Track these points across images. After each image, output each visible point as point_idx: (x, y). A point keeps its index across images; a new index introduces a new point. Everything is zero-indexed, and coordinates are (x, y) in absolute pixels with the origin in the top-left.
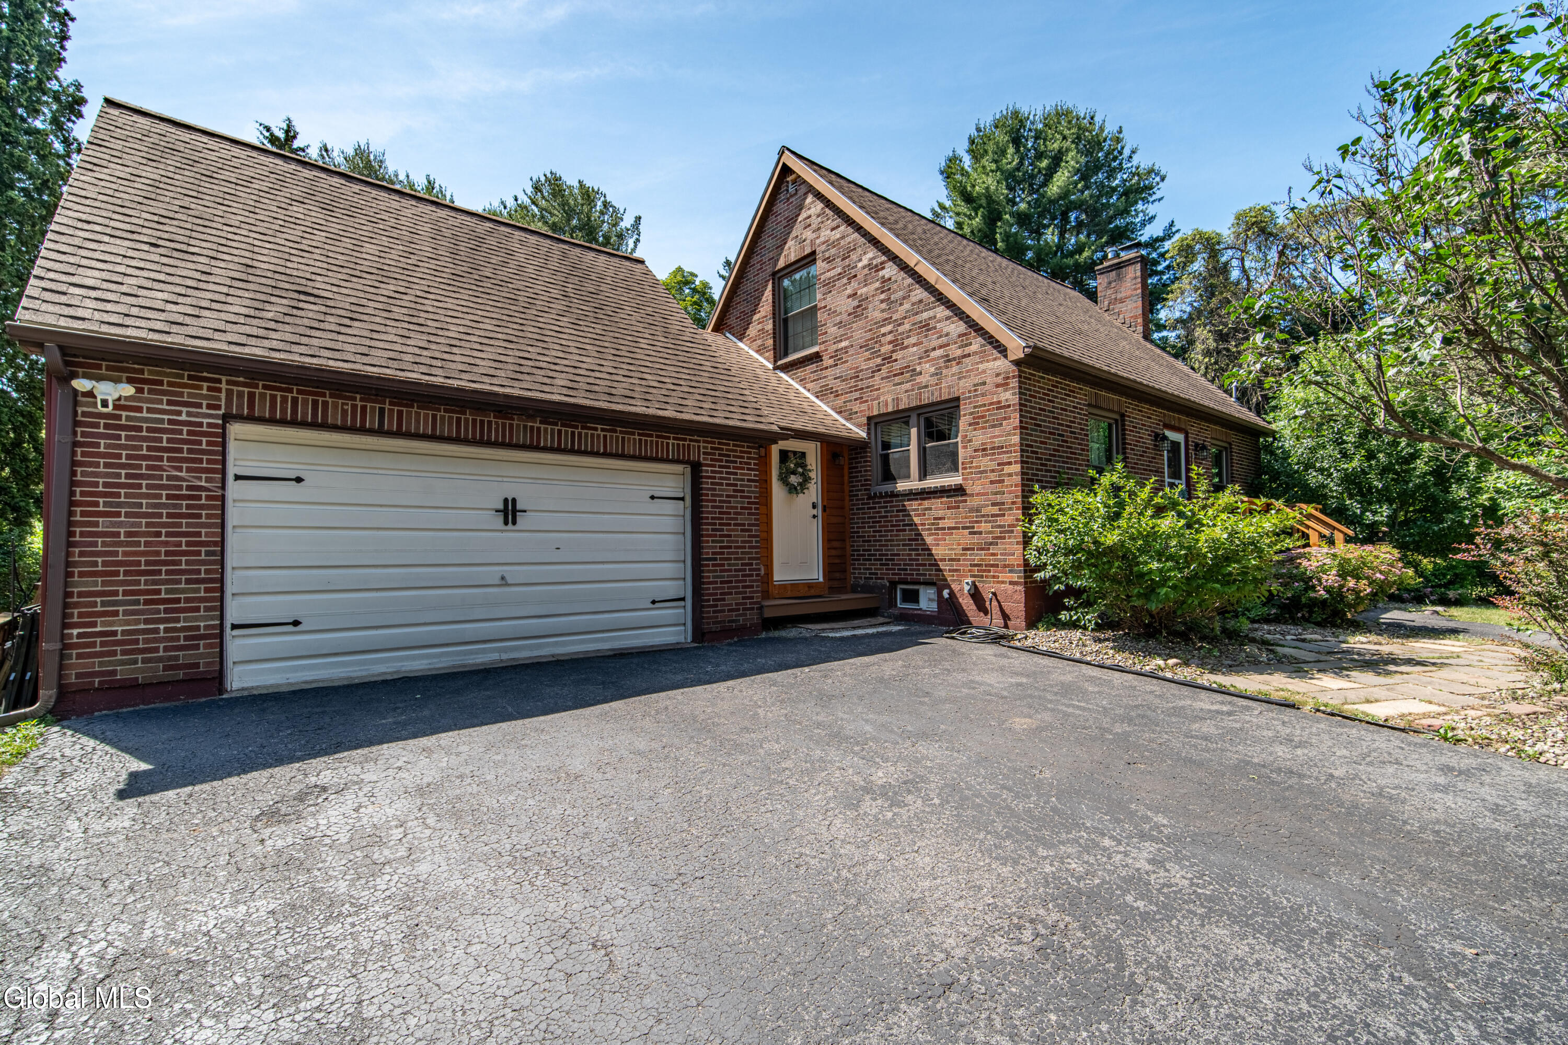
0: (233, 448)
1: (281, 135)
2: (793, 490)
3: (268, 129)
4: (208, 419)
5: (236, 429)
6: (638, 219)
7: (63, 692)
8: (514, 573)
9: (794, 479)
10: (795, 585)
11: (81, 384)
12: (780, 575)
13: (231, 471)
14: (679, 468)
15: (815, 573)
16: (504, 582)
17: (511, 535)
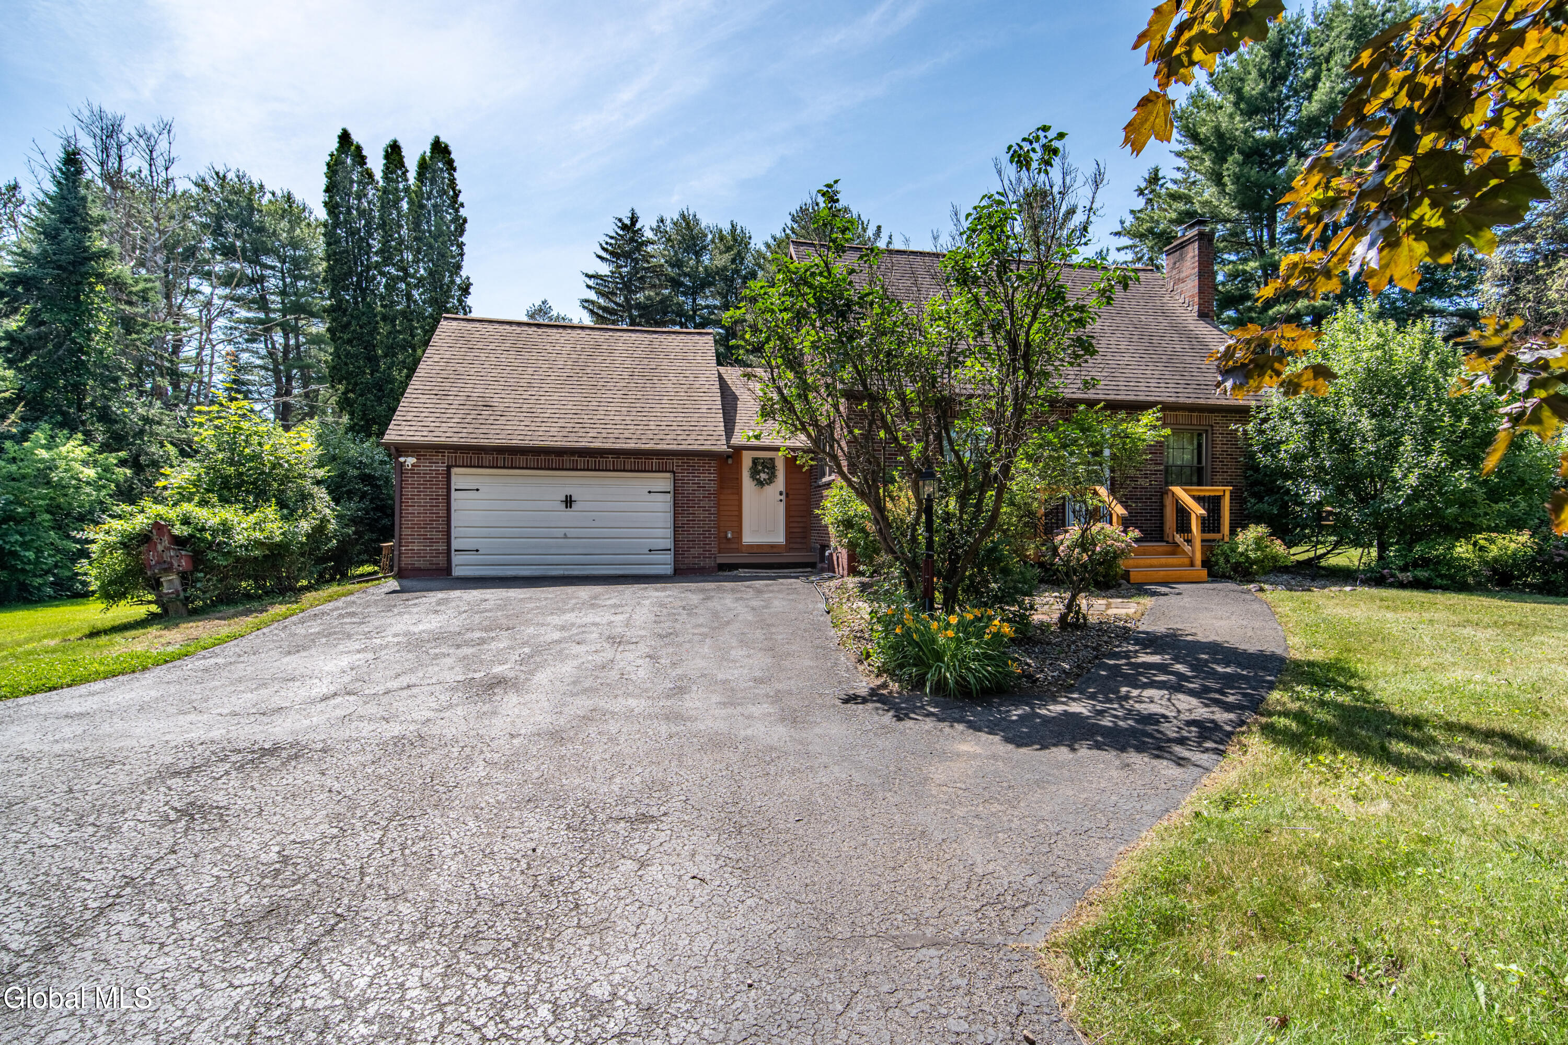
0: (454, 479)
1: (628, 222)
2: (761, 483)
3: (620, 220)
4: (442, 468)
5: (454, 470)
6: (879, 228)
7: (400, 570)
8: (571, 532)
9: (763, 476)
10: (751, 546)
11: (402, 459)
12: (749, 537)
13: (453, 487)
14: (668, 475)
15: (780, 538)
16: (565, 537)
17: (569, 513)
